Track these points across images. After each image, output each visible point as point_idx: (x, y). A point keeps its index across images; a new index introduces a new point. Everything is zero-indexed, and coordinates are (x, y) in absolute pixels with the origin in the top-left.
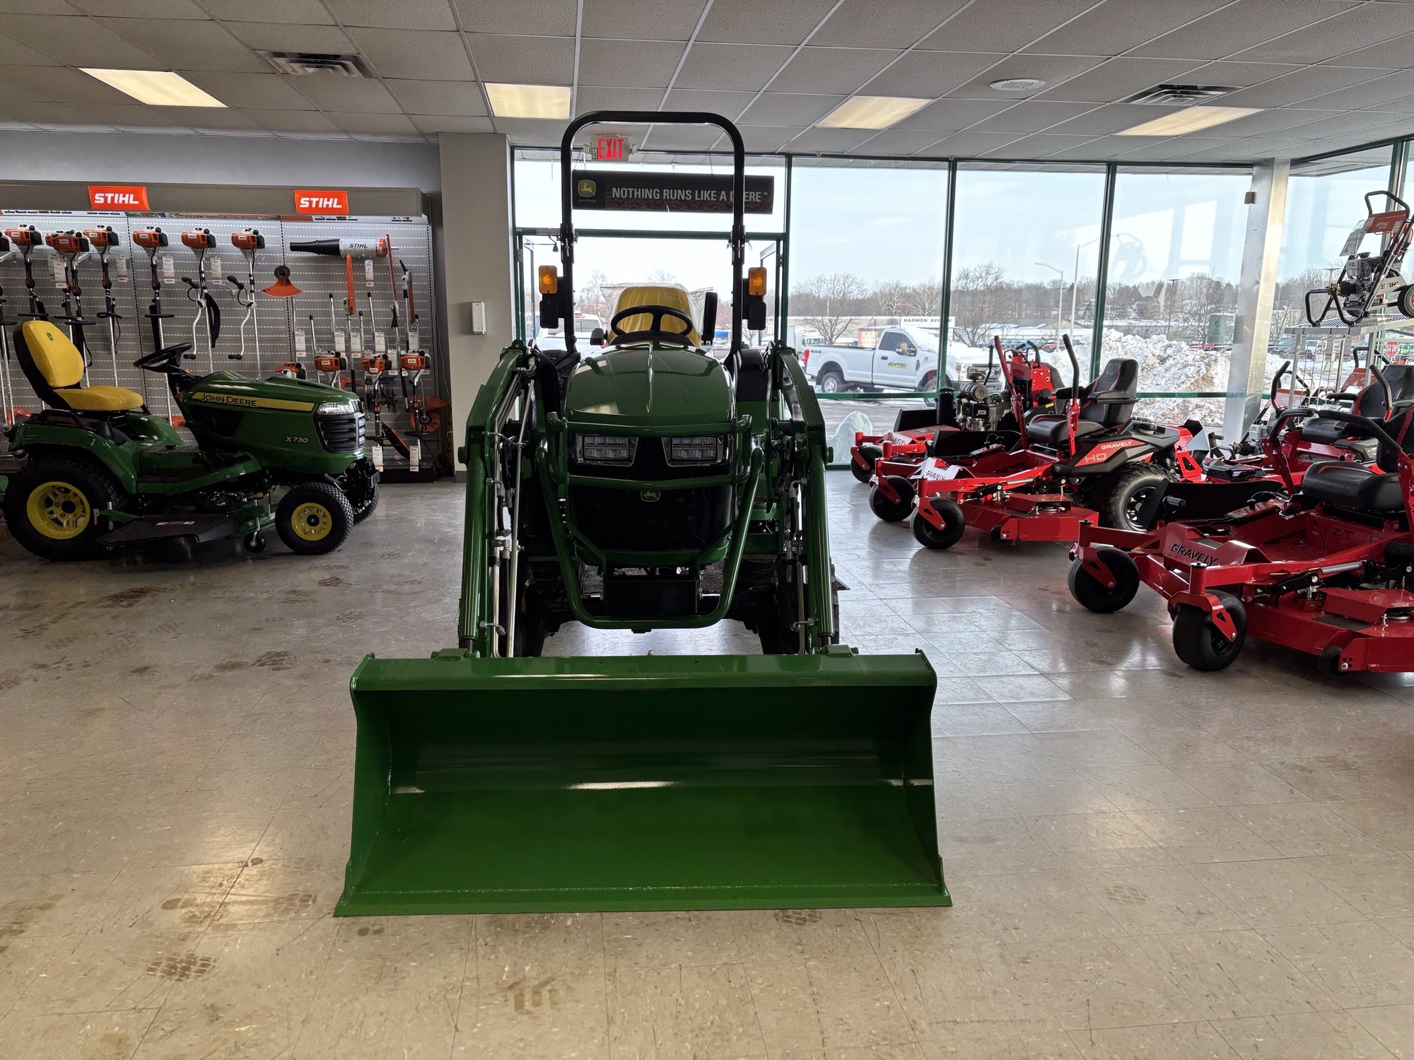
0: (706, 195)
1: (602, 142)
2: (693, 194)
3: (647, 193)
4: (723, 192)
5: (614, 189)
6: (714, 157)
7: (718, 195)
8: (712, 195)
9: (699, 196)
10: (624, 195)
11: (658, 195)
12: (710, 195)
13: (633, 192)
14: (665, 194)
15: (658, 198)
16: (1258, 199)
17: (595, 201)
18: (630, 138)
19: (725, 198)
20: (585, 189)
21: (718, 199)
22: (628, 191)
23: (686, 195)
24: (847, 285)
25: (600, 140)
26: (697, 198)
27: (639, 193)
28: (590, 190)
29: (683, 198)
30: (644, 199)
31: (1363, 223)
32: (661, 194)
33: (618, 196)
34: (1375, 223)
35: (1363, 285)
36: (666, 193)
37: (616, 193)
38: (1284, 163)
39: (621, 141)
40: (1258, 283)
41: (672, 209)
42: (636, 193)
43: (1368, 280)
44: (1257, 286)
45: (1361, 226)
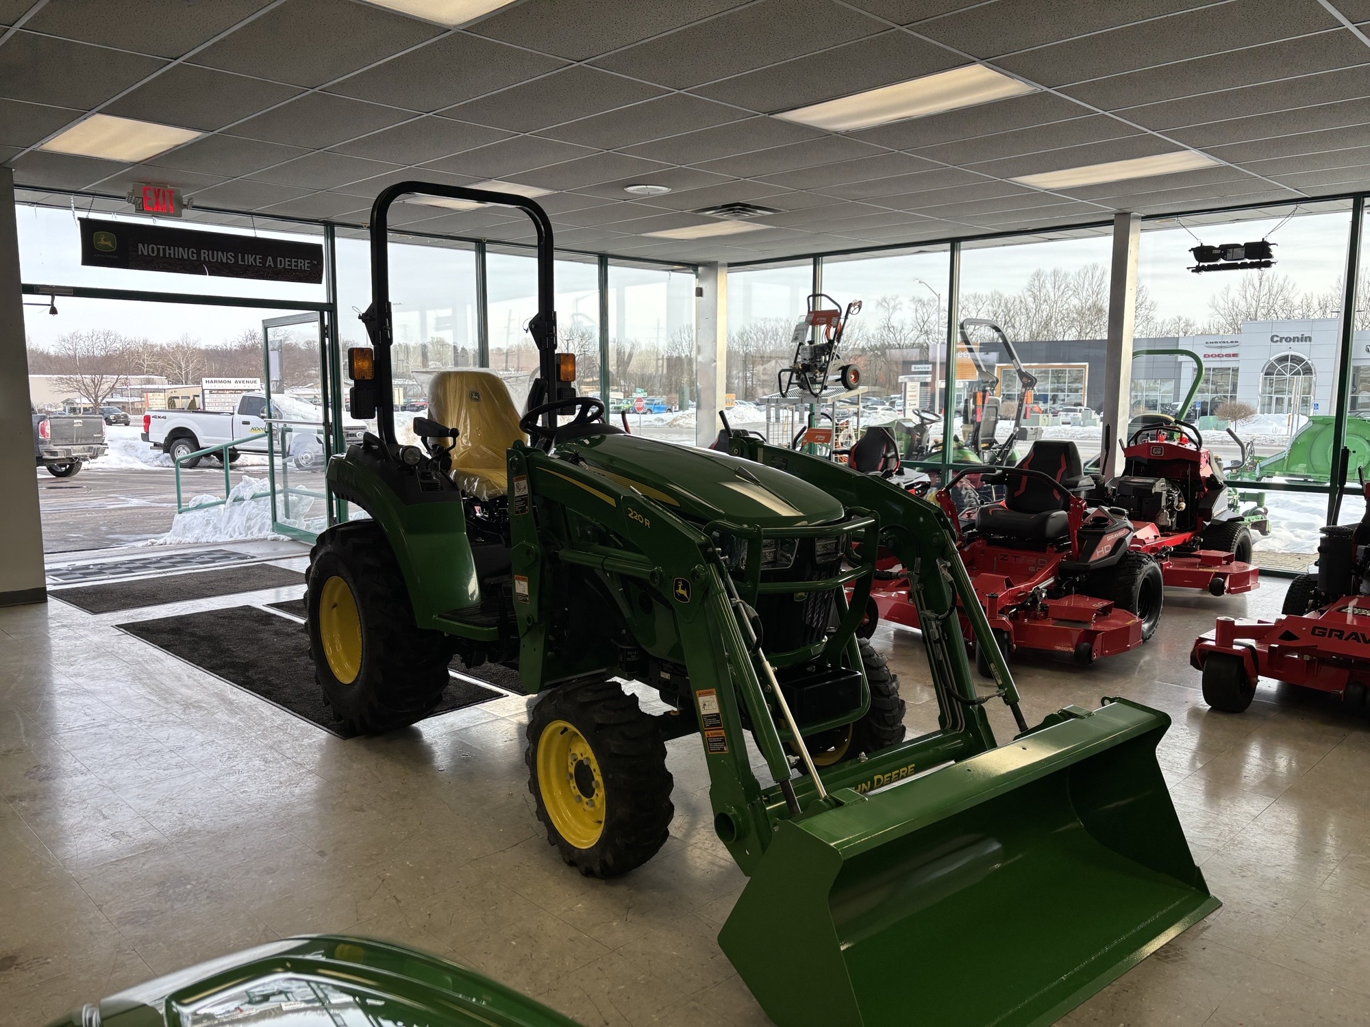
0: (251, 260)
1: (148, 192)
2: (236, 257)
3: (182, 253)
4: (270, 258)
5: (140, 245)
6: (256, 219)
7: (264, 260)
8: (258, 260)
9: (243, 260)
10: (153, 252)
11: (195, 255)
12: (255, 260)
13: (164, 250)
14: (202, 255)
15: (195, 258)
16: (705, 293)
17: (116, 257)
18: (182, 190)
19: (272, 263)
20: (103, 242)
21: (264, 265)
22: (158, 249)
23: (227, 258)
24: (108, 343)
25: (145, 190)
26: (240, 262)
27: (172, 252)
28: (109, 244)
29: (225, 261)
30: (178, 258)
31: (804, 318)
32: (199, 255)
33: (146, 253)
34: (815, 317)
35: (816, 366)
36: (204, 254)
37: (143, 249)
38: (723, 265)
39: (171, 192)
40: (715, 361)
41: (213, 273)
42: (168, 251)
43: (820, 361)
44: (714, 364)
45: (803, 320)
